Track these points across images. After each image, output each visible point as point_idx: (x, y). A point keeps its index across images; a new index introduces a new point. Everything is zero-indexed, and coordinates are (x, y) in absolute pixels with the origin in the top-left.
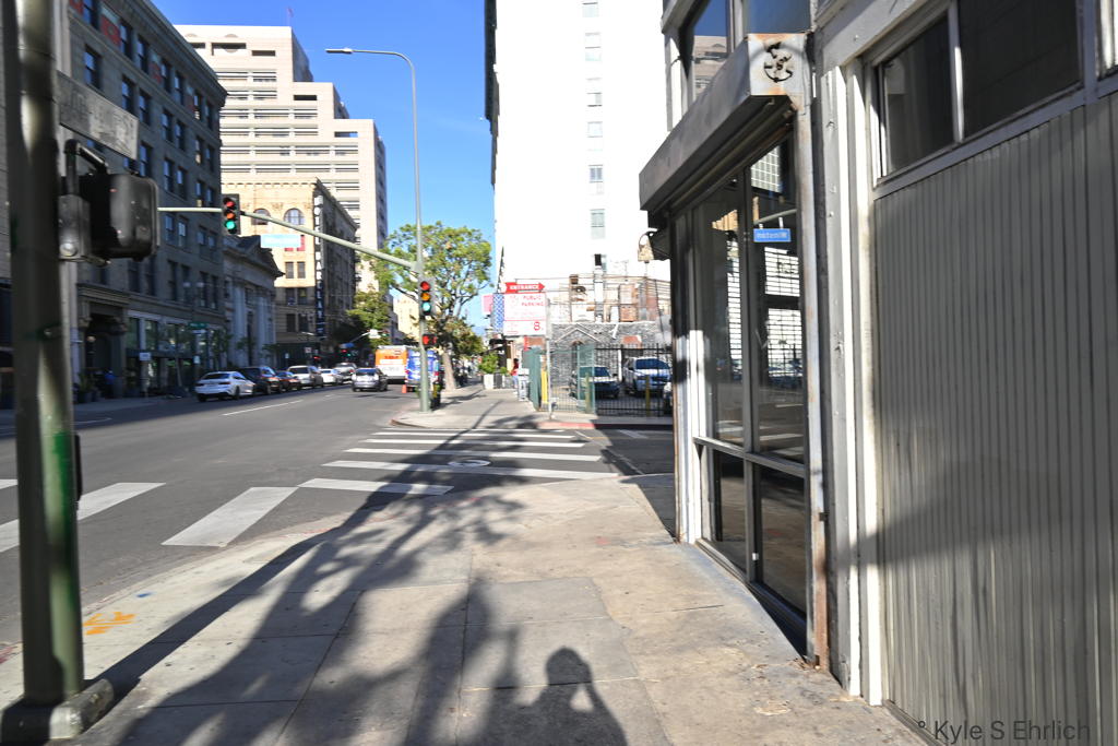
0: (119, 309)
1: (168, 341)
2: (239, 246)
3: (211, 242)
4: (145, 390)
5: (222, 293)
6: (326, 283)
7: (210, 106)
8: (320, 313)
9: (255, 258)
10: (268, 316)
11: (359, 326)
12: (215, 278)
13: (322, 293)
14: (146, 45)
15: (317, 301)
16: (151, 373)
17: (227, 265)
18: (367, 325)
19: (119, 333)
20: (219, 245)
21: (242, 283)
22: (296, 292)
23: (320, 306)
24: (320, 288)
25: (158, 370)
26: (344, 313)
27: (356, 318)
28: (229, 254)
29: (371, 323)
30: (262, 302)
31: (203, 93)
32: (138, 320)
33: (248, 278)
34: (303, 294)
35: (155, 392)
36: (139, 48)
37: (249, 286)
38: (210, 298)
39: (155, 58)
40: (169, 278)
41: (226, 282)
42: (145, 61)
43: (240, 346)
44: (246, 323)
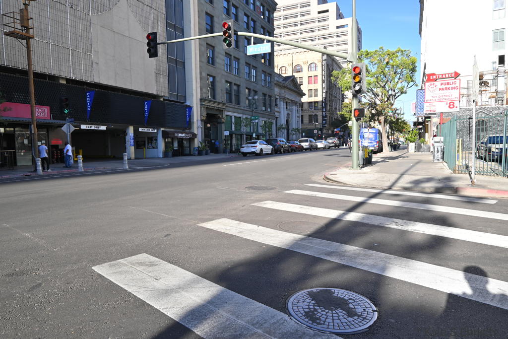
0: (221, 111)
2: (283, 80)
3: (268, 79)
5: (274, 104)
6: (328, 98)
7: (269, 12)
8: (324, 114)
9: (291, 87)
10: (297, 115)
11: (344, 120)
12: (270, 96)
13: (326, 104)
15: (323, 107)
17: (277, 90)
18: (348, 119)
19: (221, 123)
20: (272, 80)
21: (284, 99)
22: (313, 104)
23: (324, 110)
24: (324, 102)
25: (241, 140)
26: (337, 114)
27: (342, 116)
28: (278, 84)
29: (350, 118)
30: (294, 108)
31: (265, 5)
32: (231, 116)
33: (287, 96)
34: (316, 105)
37: (287, 100)
38: (268, 106)
41: (276, 99)
44: (286, 118)
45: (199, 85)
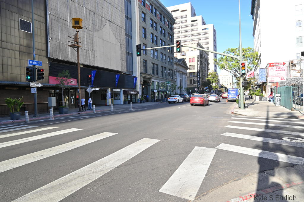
0: (150, 79)
1: (161, 87)
2: (178, 61)
3: (171, 61)
4: (156, 100)
5: (174, 74)
6: (200, 71)
7: (171, 24)
8: (199, 79)
9: (182, 64)
10: (185, 80)
11: (210, 83)
12: (172, 70)
13: (199, 73)
14: (156, 9)
15: (198, 76)
16: (157, 95)
17: (175, 67)
19: (150, 85)
20: (173, 61)
21: (179, 71)
22: (192, 73)
25: (159, 95)
26: (205, 79)
27: (208, 80)
28: (176, 64)
29: (213, 81)
30: (184, 76)
32: (154, 82)
34: (194, 74)
35: (158, 100)
36: (154, 11)
38: (171, 75)
39: (158, 13)
40: (161, 70)
41: (175, 71)
42: (156, 14)
43: (178, 88)
44: (180, 82)
45: (140, 65)
